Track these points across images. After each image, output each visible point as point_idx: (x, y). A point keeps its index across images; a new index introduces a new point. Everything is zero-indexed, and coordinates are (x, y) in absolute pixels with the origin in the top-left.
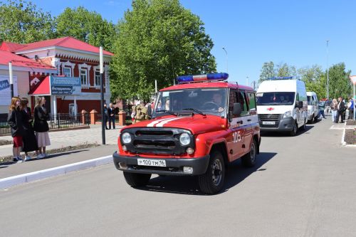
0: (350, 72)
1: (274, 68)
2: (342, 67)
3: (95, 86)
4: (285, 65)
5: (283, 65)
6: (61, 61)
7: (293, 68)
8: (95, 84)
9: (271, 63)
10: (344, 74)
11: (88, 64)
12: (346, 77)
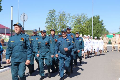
0: (102, 21)
1: (56, 14)
2: (98, 18)
4: (64, 12)
5: (62, 13)
7: (69, 15)
9: (54, 10)
10: (99, 22)
12: (100, 24)
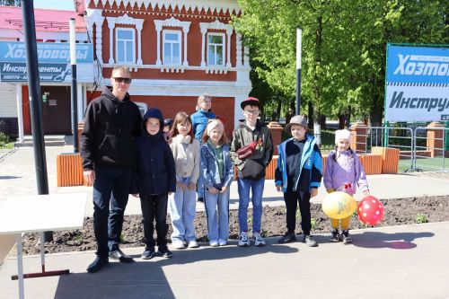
3: (203, 66)
6: (104, 14)
8: (203, 63)
11: (182, 19)
